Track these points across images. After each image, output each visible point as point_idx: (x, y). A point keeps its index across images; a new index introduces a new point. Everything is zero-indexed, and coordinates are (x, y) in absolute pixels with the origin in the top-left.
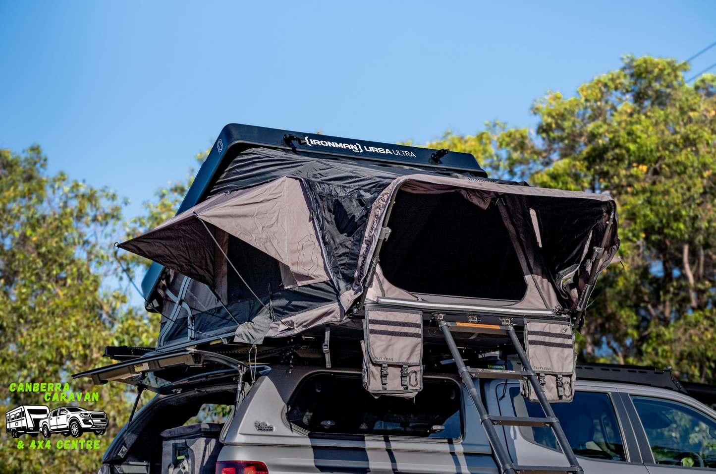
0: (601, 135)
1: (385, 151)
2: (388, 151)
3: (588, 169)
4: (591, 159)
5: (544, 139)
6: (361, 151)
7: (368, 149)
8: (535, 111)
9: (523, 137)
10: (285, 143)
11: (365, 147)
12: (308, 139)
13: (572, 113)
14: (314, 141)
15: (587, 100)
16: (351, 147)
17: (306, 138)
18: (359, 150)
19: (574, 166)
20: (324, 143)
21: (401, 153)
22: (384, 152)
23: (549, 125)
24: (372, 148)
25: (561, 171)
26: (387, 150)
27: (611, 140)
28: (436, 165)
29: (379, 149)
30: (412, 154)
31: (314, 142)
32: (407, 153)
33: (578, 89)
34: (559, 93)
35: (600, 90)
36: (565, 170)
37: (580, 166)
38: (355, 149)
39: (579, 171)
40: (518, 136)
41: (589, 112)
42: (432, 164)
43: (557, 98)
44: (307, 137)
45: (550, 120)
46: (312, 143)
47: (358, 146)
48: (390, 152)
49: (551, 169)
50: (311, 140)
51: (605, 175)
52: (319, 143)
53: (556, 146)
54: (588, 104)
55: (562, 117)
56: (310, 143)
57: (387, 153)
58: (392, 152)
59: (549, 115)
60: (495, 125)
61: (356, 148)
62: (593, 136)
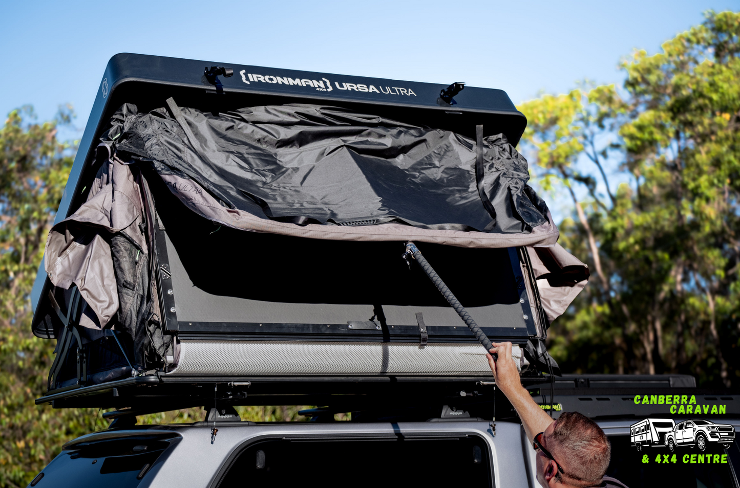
0: (684, 86)
1: (368, 88)
2: (372, 89)
3: (673, 119)
4: (675, 110)
5: (630, 92)
6: (330, 89)
7: (341, 86)
8: (622, 67)
9: (610, 91)
10: (205, 80)
11: (337, 84)
12: (246, 74)
13: (657, 67)
14: (255, 76)
15: (670, 55)
16: (314, 83)
17: (242, 73)
18: (327, 87)
19: (660, 117)
20: (270, 79)
21: (394, 91)
22: (367, 90)
23: (635, 79)
24: (348, 85)
25: (646, 123)
26: (371, 87)
27: (694, 91)
28: (447, 106)
29: (358, 86)
30: (410, 92)
31: (254, 78)
32: (403, 91)
33: (662, 46)
34: (643, 50)
35: (683, 45)
36: (650, 121)
37: (665, 117)
38: (319, 87)
39: (664, 122)
40: (606, 91)
41: (673, 66)
42: (441, 105)
43: (641, 54)
44: (244, 71)
45: (636, 75)
46: (251, 80)
47: (325, 83)
48: (376, 90)
49: (637, 121)
50: (250, 75)
51: (689, 124)
52: (262, 78)
53: (641, 99)
54: (671, 59)
55: (649, 71)
56: (247, 79)
57: (371, 91)
58: (379, 90)
59: (636, 69)
60: (585, 82)
61: (323, 86)
62: (677, 88)
